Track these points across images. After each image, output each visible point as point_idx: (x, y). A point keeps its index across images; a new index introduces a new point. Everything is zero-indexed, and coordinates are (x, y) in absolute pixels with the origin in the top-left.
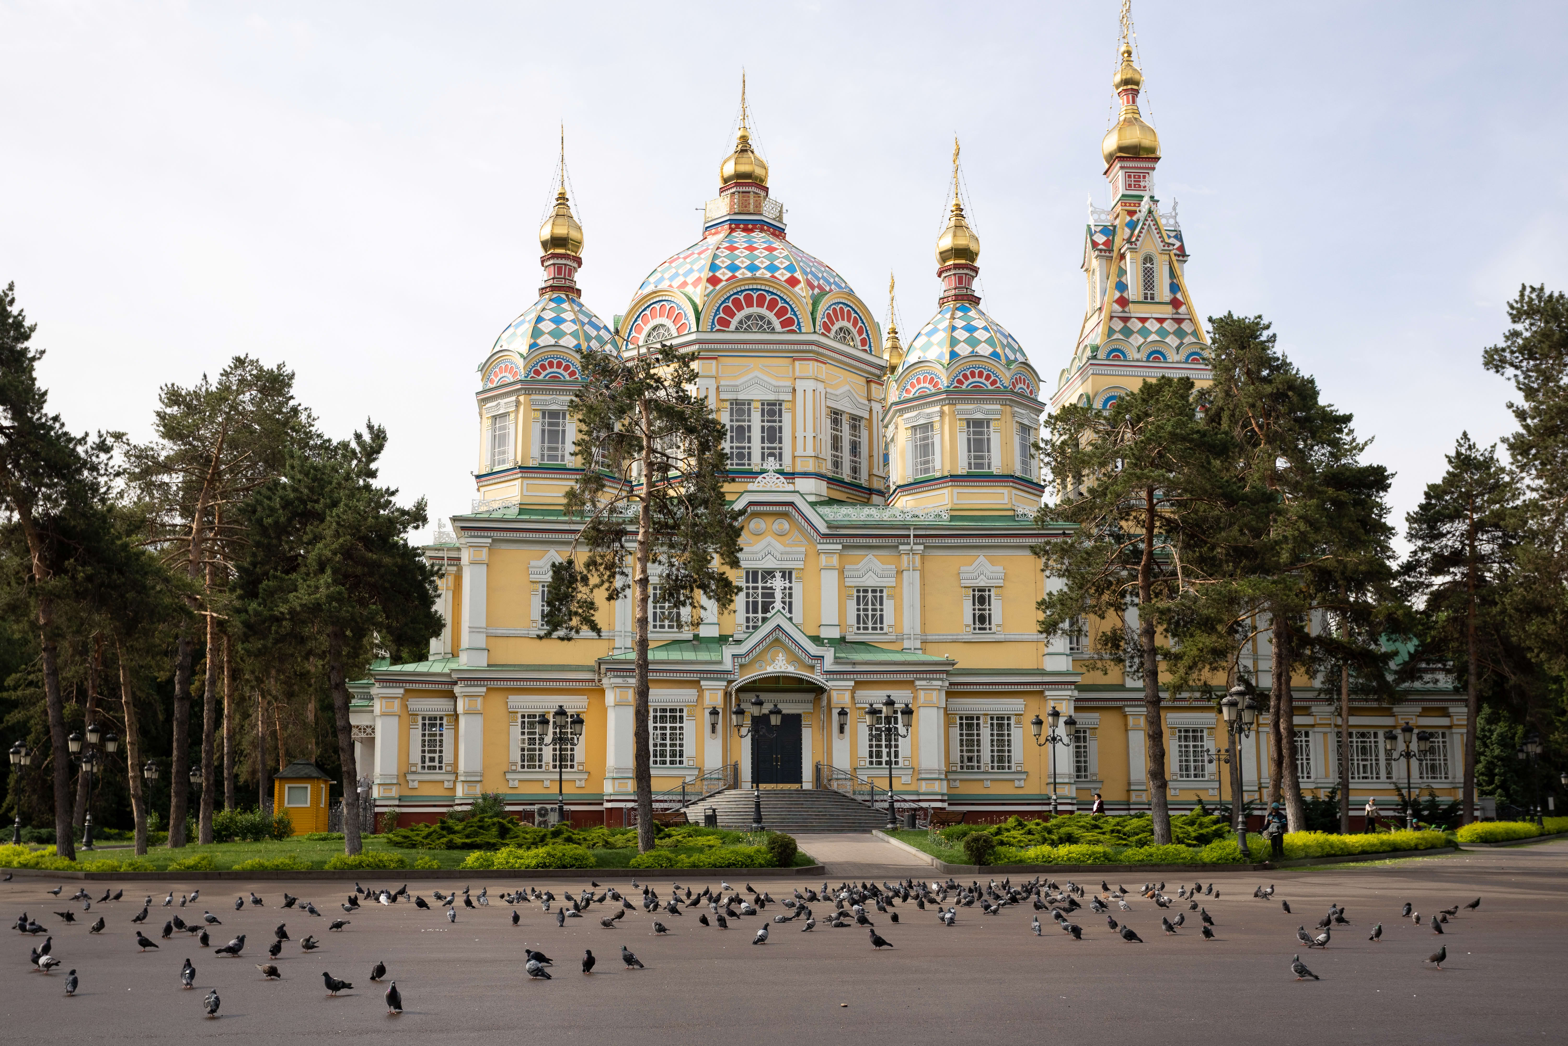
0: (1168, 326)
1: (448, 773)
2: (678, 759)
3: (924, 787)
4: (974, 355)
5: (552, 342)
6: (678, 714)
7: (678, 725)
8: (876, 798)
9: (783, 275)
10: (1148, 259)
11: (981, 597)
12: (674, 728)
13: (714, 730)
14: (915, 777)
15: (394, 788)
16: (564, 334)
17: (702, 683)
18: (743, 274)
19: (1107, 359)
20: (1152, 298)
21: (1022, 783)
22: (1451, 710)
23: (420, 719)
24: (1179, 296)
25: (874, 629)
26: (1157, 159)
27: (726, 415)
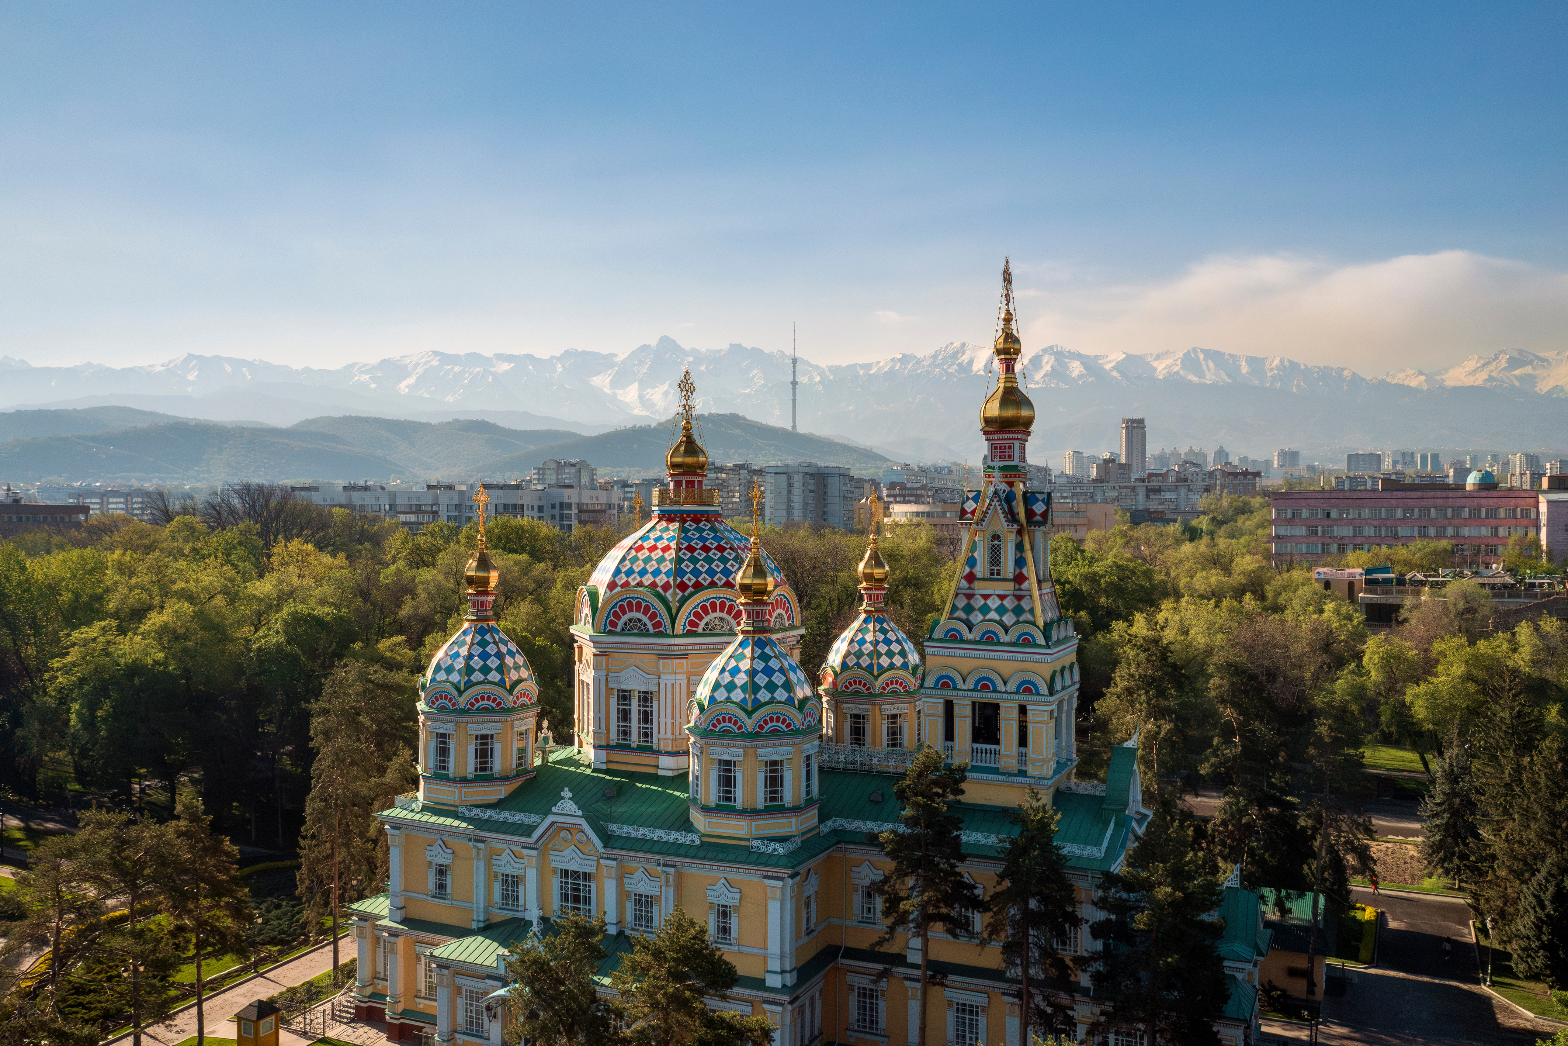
6: (480, 996)
18: (634, 579)
27: (614, 701)
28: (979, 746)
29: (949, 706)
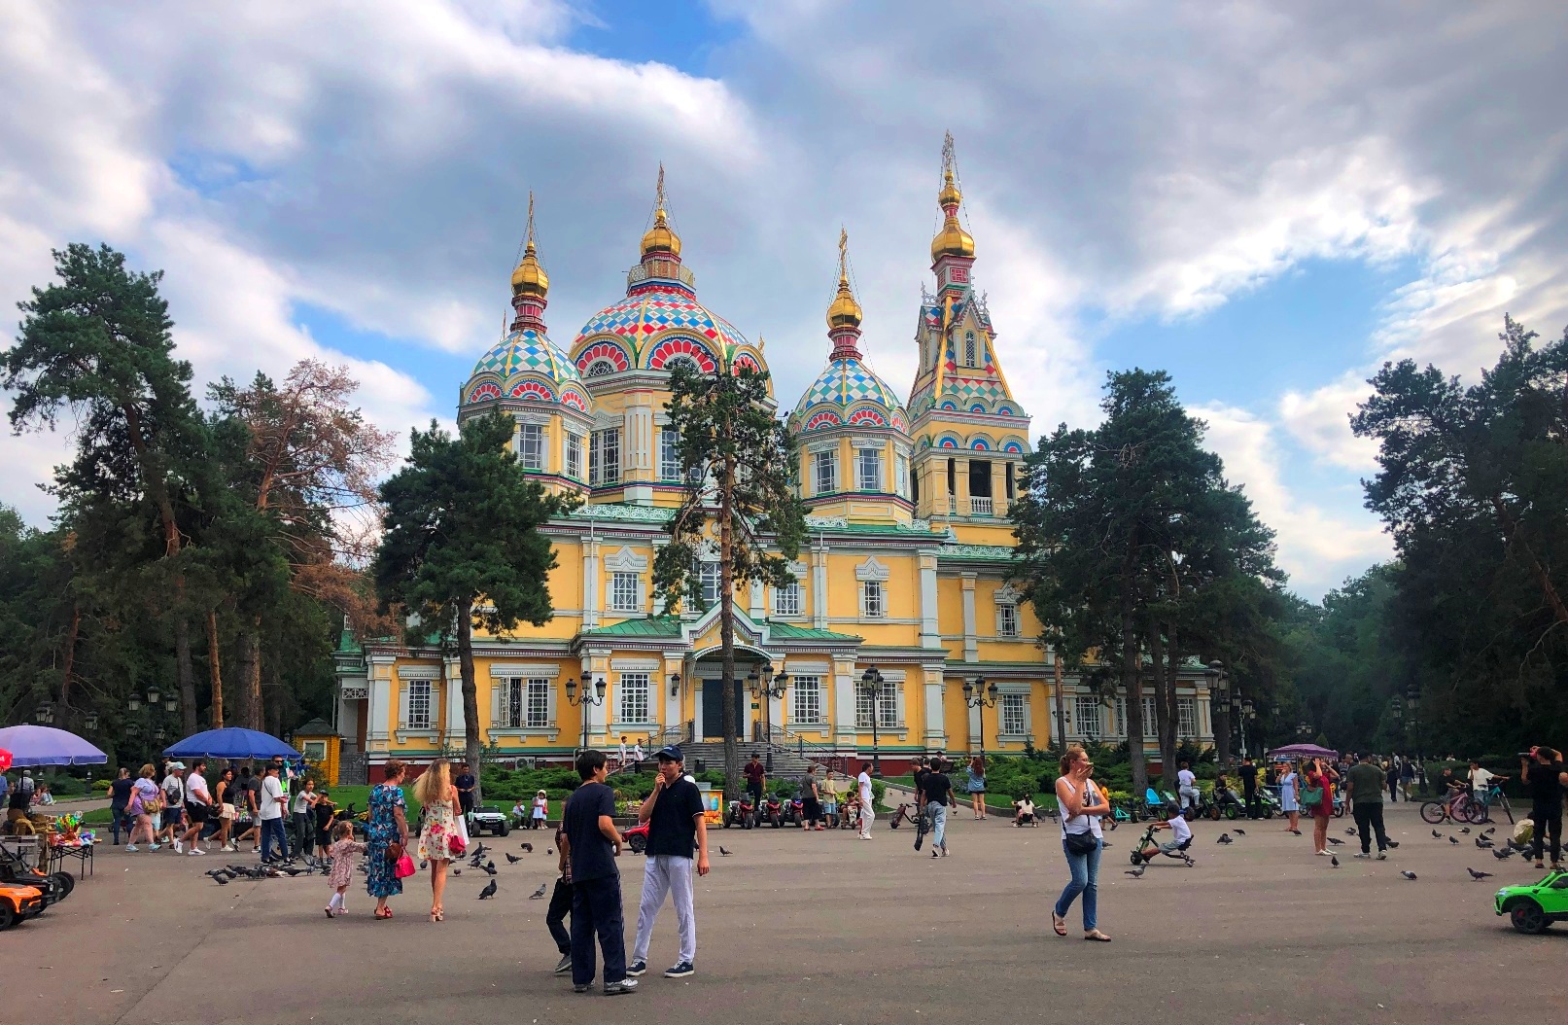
0: (985, 386)
1: (433, 730)
2: (642, 717)
3: (840, 740)
4: (865, 398)
5: (530, 368)
6: (643, 679)
7: (643, 688)
8: (804, 749)
9: (702, 329)
10: (970, 335)
11: (872, 589)
12: (638, 691)
13: (674, 694)
14: (831, 733)
15: (386, 743)
16: (539, 362)
17: (665, 654)
18: (671, 325)
19: (942, 409)
20: (973, 365)
21: (905, 737)
22: (1196, 682)
23: (409, 683)
24: (991, 364)
25: (790, 612)
26: (973, 259)
28: (975, 498)
29: (951, 463)
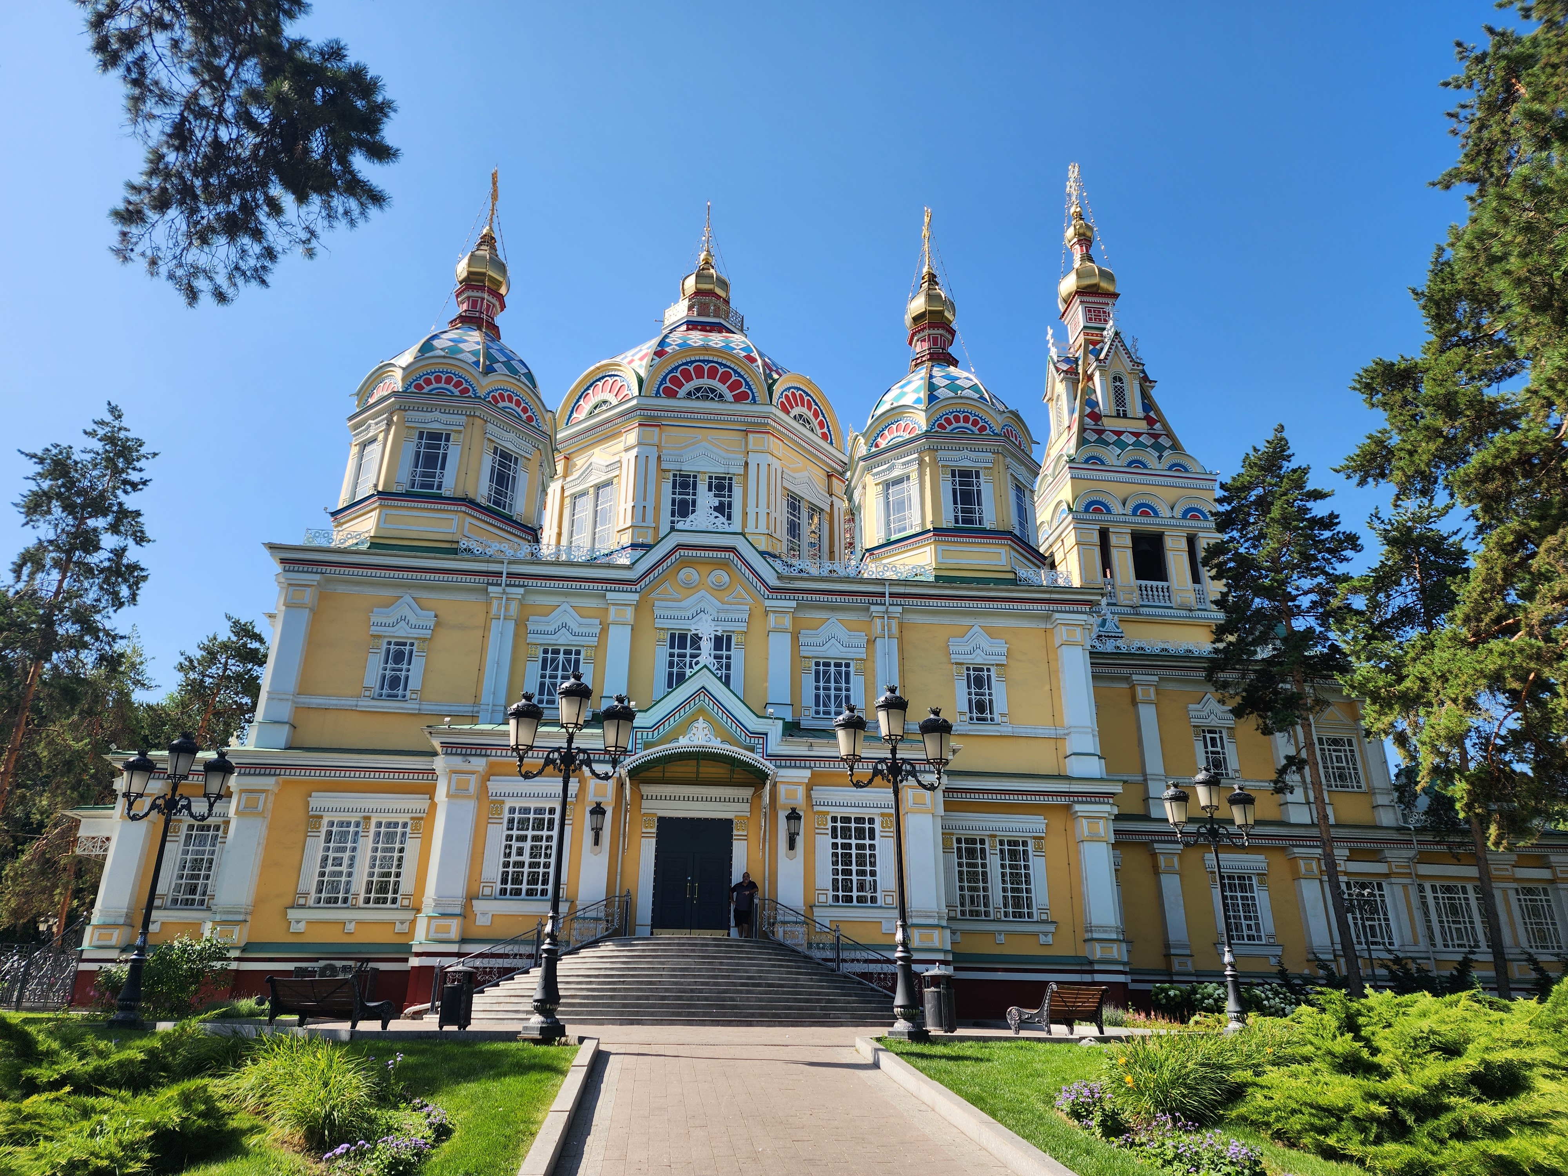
0: (1145, 439)
3: (916, 939)
4: (958, 397)
6: (547, 816)
7: (545, 833)
8: (845, 955)
10: (1117, 379)
11: (978, 678)
12: (538, 838)
15: (117, 933)
19: (1086, 464)
20: (1125, 414)
21: (1049, 938)
23: (184, 827)
24: (1152, 414)
26: (1116, 297)
27: (667, 487)
28: (1144, 583)
29: (1104, 534)
